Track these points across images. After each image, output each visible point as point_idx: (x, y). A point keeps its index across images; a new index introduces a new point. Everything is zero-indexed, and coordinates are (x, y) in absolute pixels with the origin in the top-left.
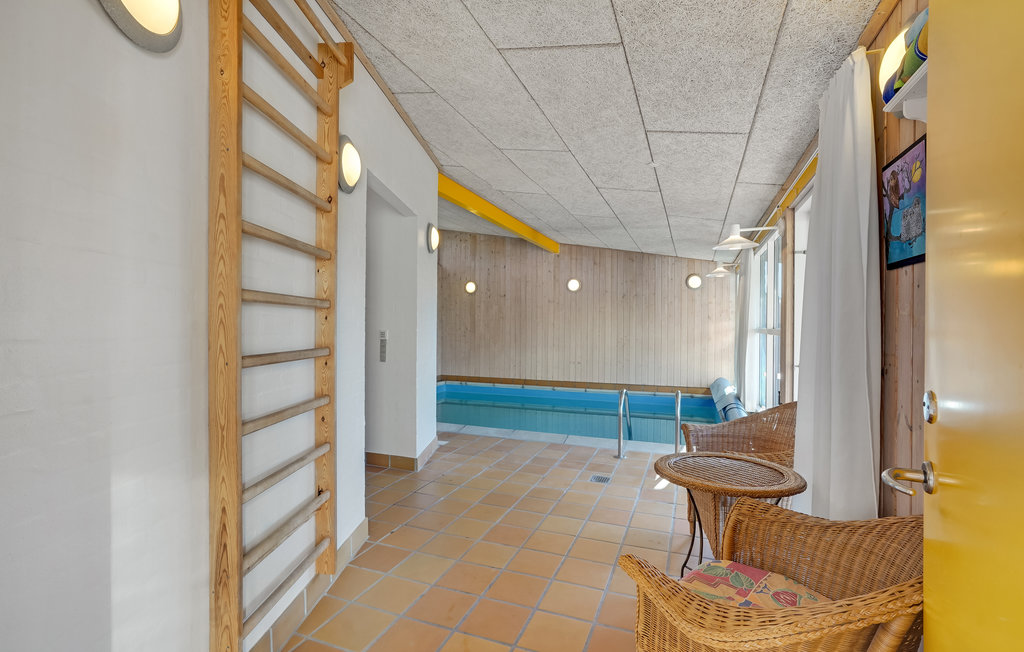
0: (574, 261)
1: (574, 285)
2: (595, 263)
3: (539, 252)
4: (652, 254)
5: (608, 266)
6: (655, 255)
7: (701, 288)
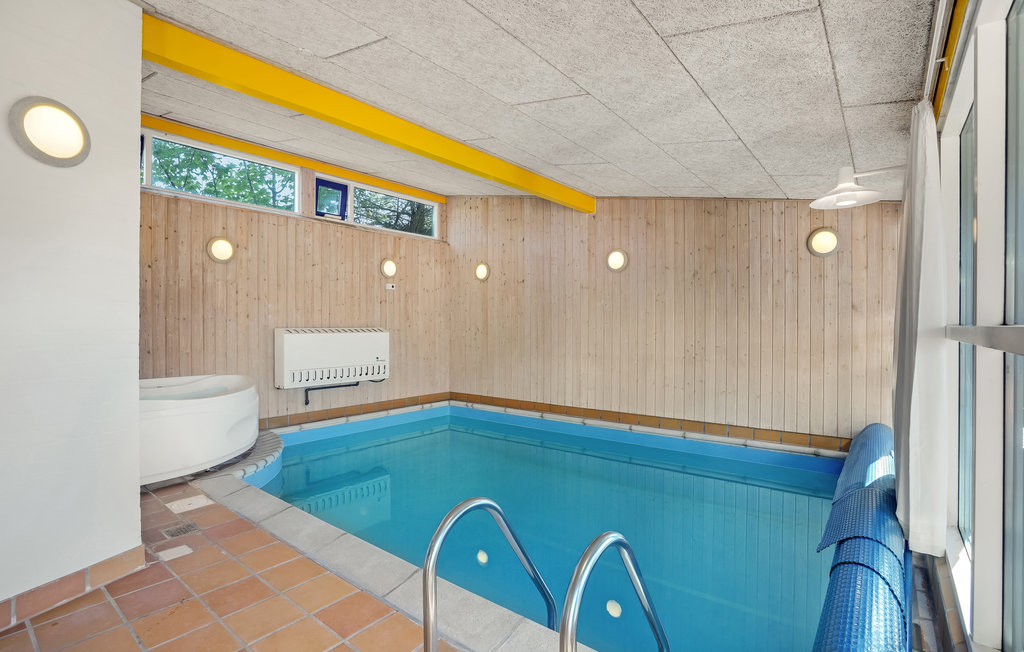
0: (617, 222)
1: (616, 260)
2: (648, 224)
3: (568, 213)
4: (742, 200)
5: (669, 223)
6: (748, 200)
7: (838, 252)
